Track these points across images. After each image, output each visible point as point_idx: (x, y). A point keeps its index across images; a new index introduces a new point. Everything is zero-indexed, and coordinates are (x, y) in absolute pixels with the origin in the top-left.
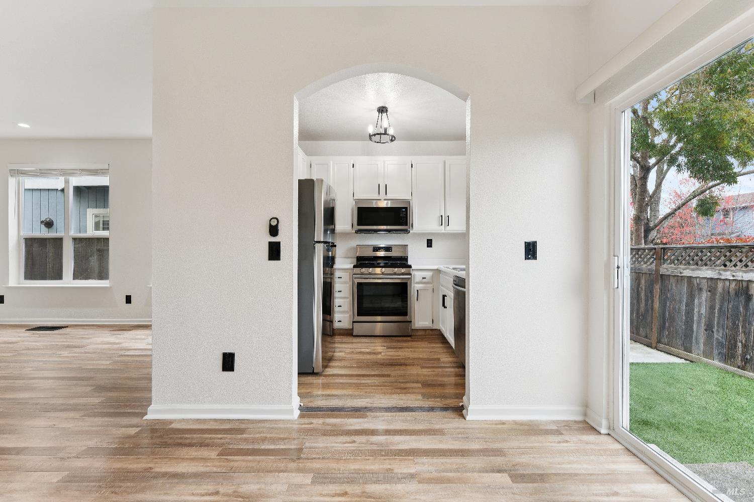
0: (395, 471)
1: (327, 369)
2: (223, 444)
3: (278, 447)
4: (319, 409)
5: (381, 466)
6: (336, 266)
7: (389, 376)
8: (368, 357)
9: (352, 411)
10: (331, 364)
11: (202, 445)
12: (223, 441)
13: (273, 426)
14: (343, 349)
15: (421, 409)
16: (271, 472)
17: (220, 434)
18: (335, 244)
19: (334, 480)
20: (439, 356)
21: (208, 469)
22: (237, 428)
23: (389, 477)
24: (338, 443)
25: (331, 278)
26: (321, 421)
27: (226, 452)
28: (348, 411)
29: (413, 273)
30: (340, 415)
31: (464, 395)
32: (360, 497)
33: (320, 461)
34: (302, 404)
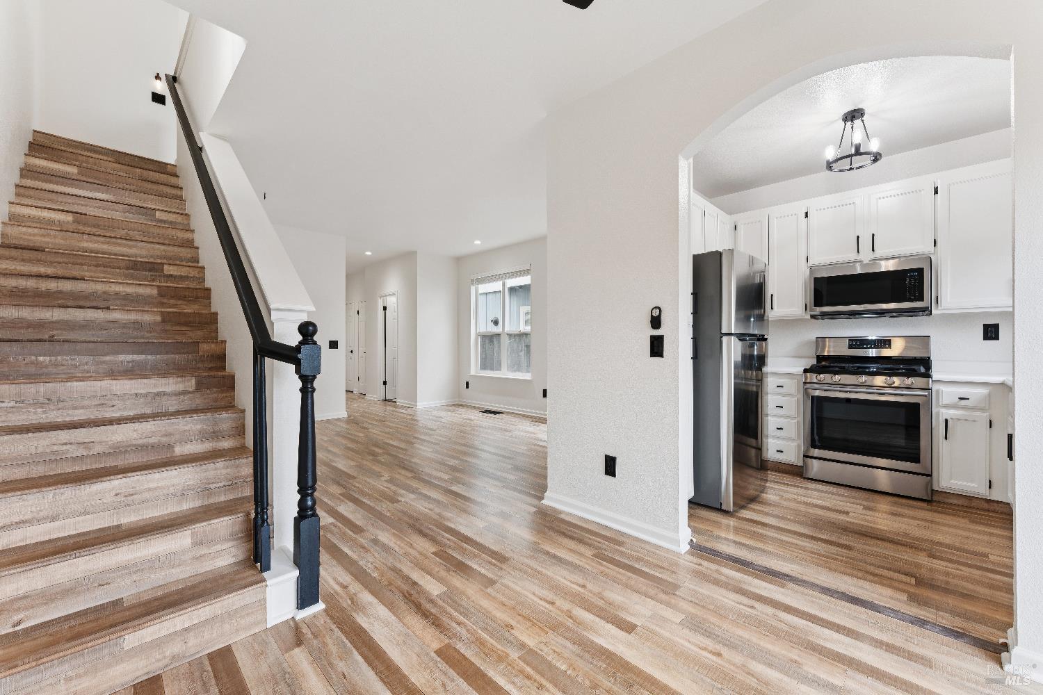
0: (805, 668)
1: (743, 511)
2: (599, 548)
3: (652, 572)
4: (716, 553)
5: (784, 652)
6: (767, 369)
7: (849, 548)
8: (819, 512)
9: (763, 571)
10: (751, 506)
11: (581, 541)
12: (600, 545)
13: (654, 550)
14: (778, 492)
15: (895, 613)
16: (638, 592)
17: (600, 538)
18: (765, 337)
19: (708, 634)
20: (987, 550)
21: (581, 564)
22: (617, 539)
23: (792, 669)
24: (729, 599)
25: (757, 386)
26: (714, 567)
27: (600, 556)
28: (757, 570)
29: (935, 387)
30: (744, 570)
31: (1011, 625)
32: (737, 667)
33: (699, 608)
34: (695, 540)
